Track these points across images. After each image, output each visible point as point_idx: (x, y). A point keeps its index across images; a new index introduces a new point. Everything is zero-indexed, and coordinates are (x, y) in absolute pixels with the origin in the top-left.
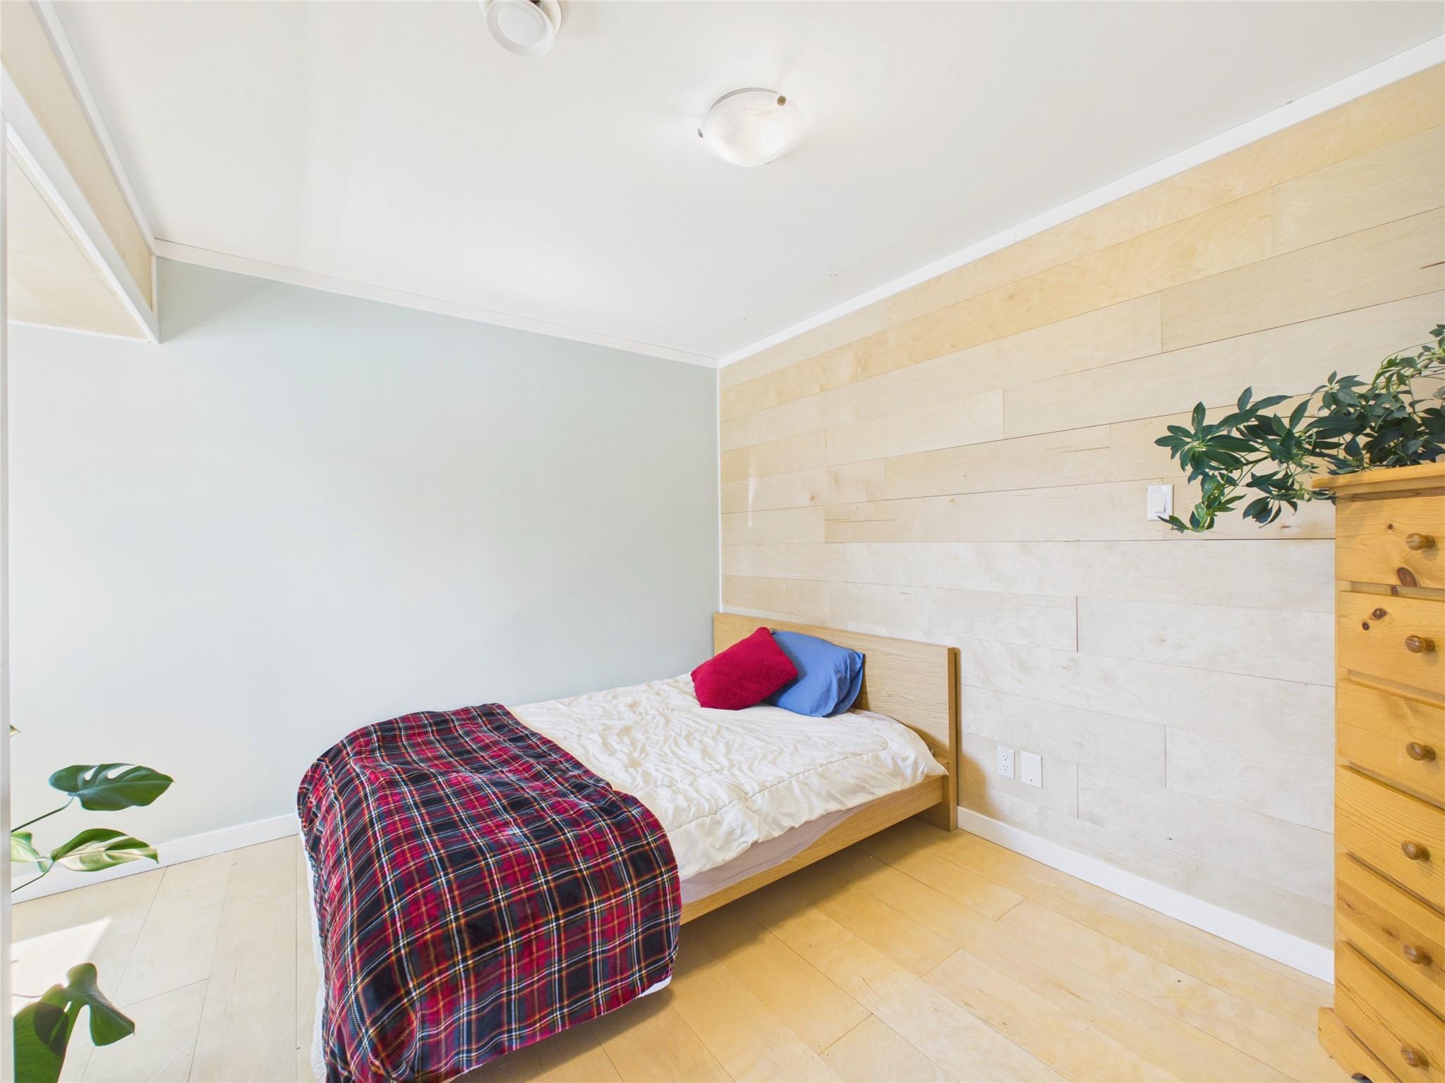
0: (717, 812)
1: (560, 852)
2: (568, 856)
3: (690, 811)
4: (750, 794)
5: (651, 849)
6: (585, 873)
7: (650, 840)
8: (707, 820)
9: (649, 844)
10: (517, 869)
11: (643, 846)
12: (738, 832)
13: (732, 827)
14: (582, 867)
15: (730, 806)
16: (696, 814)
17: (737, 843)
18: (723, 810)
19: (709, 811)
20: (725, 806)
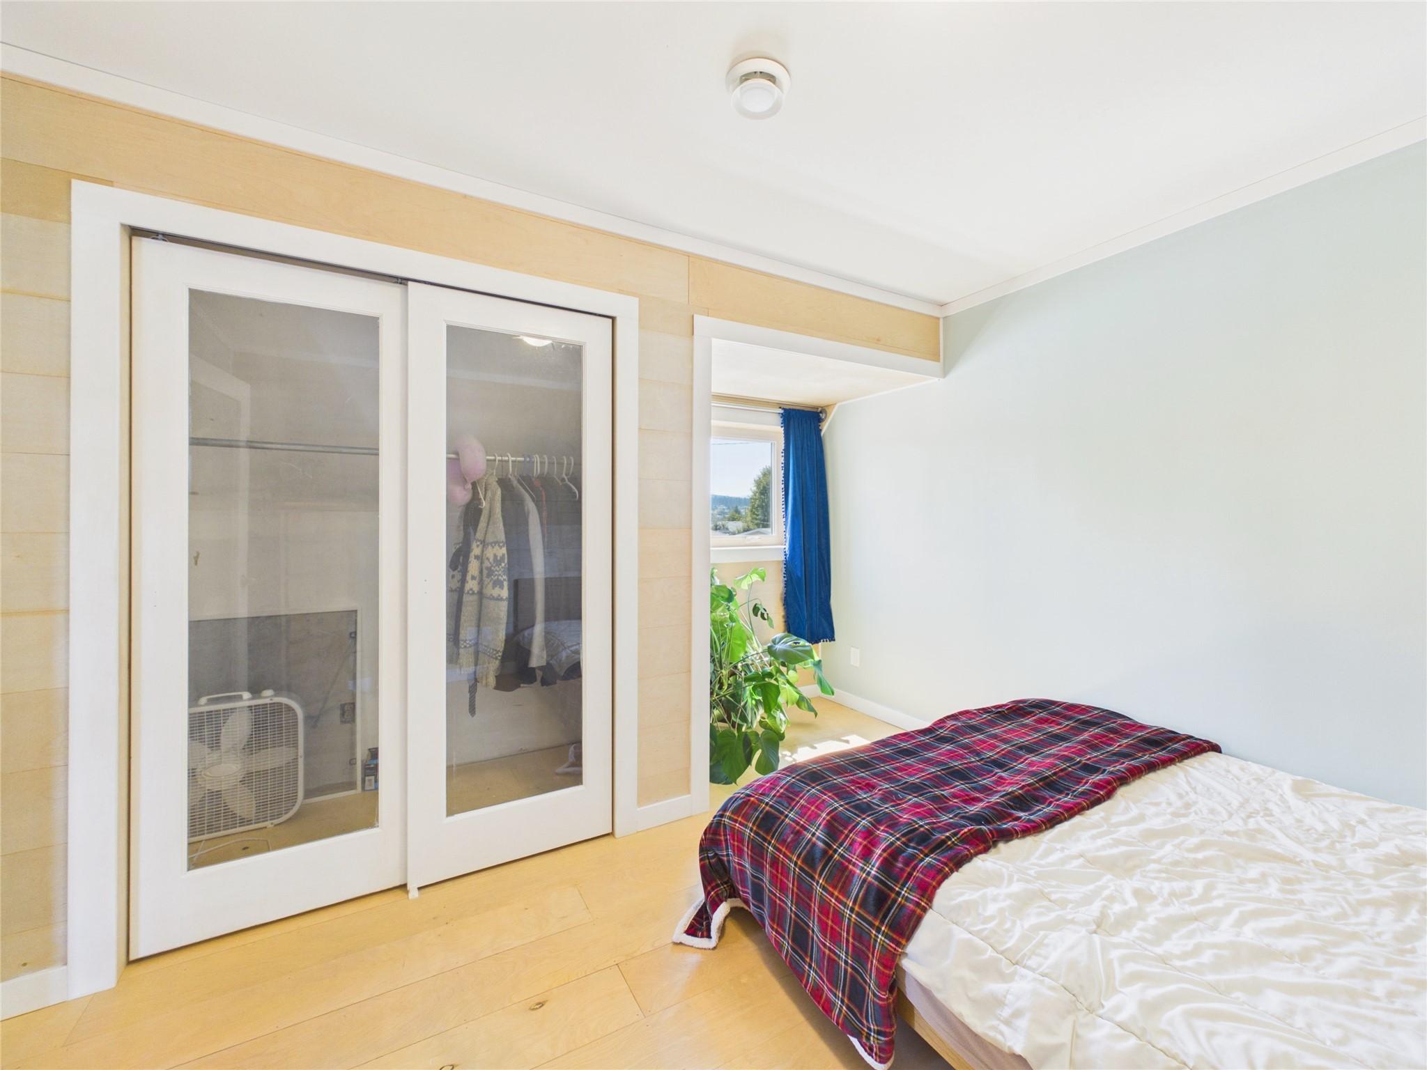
0: (1017, 964)
1: (842, 826)
2: (843, 833)
3: (984, 923)
4: (1101, 1012)
5: (895, 901)
6: (836, 856)
7: (903, 892)
8: (990, 953)
9: (898, 894)
10: (813, 808)
11: (892, 890)
12: (1006, 1013)
13: (1005, 997)
14: (840, 850)
15: (1037, 976)
16: (985, 933)
17: (995, 1022)
18: (1025, 971)
19: (1006, 950)
20: (1033, 970)
